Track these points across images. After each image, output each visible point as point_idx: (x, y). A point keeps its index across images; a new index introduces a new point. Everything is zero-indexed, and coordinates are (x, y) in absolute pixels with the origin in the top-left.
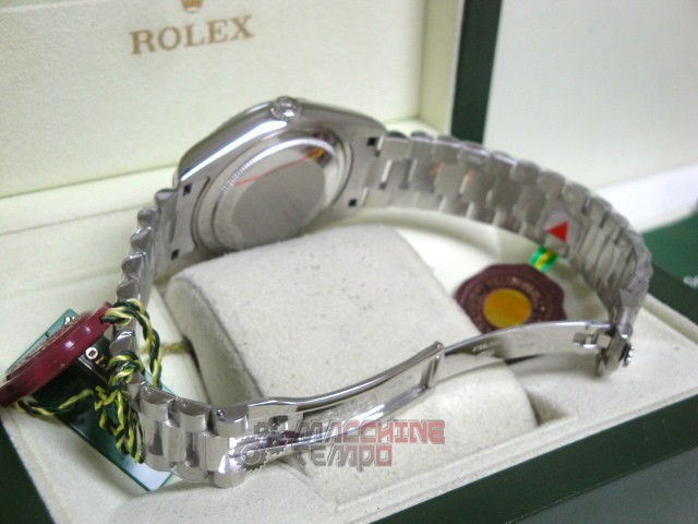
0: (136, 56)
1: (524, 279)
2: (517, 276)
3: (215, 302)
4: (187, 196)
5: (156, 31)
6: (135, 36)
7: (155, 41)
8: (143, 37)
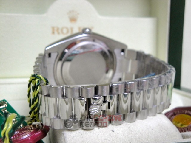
4: (50, 59)
5: (60, 27)
6: (53, 28)
7: (60, 31)
8: (56, 29)
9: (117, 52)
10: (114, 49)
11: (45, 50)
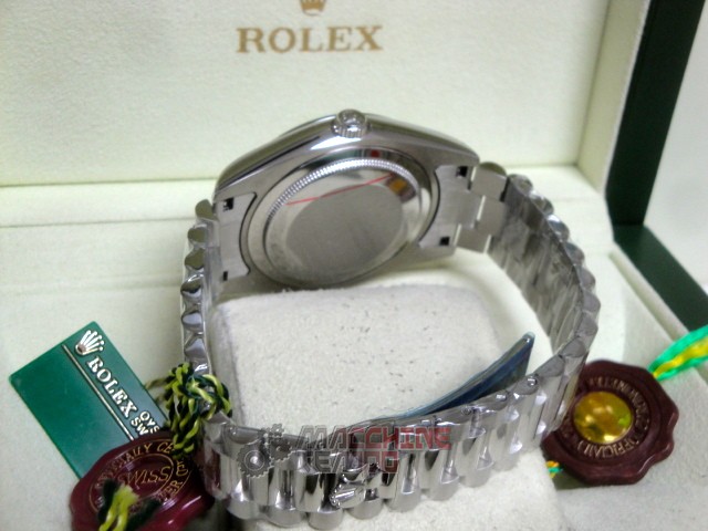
0: (242, 55)
1: (633, 386)
2: (626, 382)
3: (237, 348)
5: (267, 30)
6: (244, 33)
7: (265, 41)
8: (252, 35)
10: (435, 168)
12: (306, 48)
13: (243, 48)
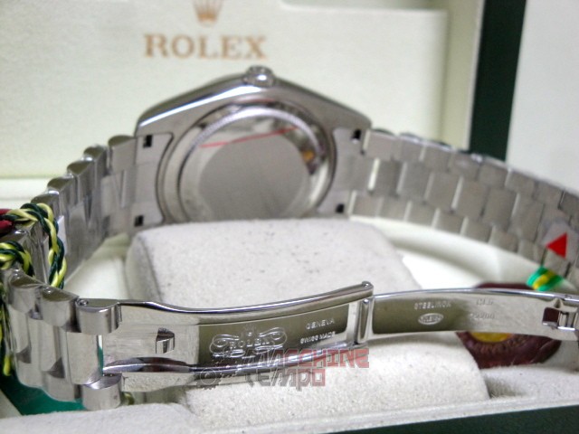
0: (149, 58)
4: (148, 150)
5: (170, 37)
6: (149, 39)
7: (168, 47)
8: (156, 41)
9: (341, 136)
10: (333, 129)
11: (137, 129)
12: (203, 54)
13: (149, 52)
